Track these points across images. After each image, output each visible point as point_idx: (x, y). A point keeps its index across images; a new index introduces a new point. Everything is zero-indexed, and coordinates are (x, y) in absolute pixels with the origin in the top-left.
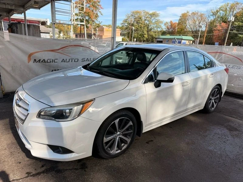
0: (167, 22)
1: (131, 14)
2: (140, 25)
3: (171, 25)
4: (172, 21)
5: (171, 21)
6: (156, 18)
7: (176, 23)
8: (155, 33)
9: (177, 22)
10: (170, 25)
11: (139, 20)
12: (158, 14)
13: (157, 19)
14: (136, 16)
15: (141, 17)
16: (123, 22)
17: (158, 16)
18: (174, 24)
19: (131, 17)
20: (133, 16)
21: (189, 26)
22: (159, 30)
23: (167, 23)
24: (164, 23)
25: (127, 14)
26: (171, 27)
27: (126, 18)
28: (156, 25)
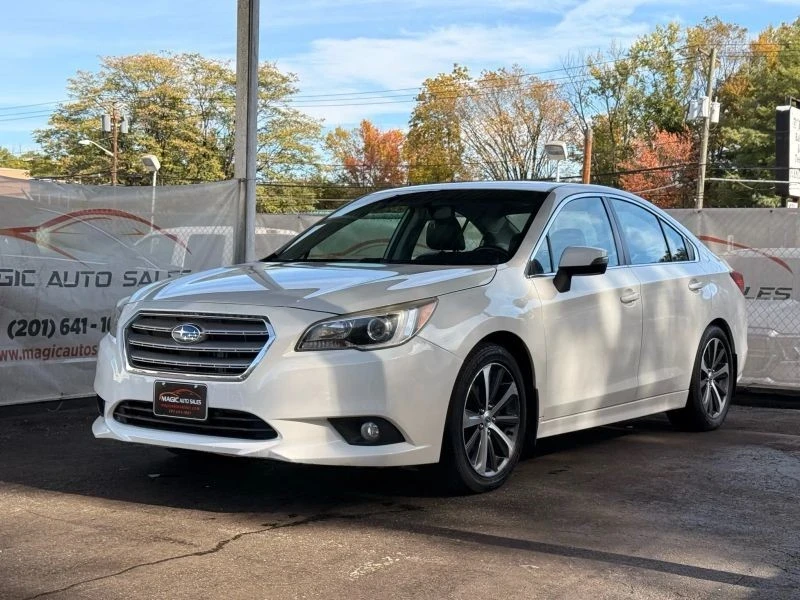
0: (343, 129)
1: (109, 72)
2: (177, 142)
3: (369, 146)
4: (374, 125)
5: (366, 126)
6: (273, 104)
7: (397, 135)
8: (279, 192)
9: (406, 130)
10: (362, 145)
11: (166, 111)
12: (284, 80)
13: (283, 110)
14: (142, 87)
15: (178, 95)
16: (53, 127)
17: (287, 91)
18: (385, 140)
19: (107, 96)
20: (118, 87)
21: (479, 152)
22: (301, 173)
23: (341, 134)
24: (324, 133)
25: (76, 78)
26: (371, 158)
27: (77, 102)
28: (277, 147)
